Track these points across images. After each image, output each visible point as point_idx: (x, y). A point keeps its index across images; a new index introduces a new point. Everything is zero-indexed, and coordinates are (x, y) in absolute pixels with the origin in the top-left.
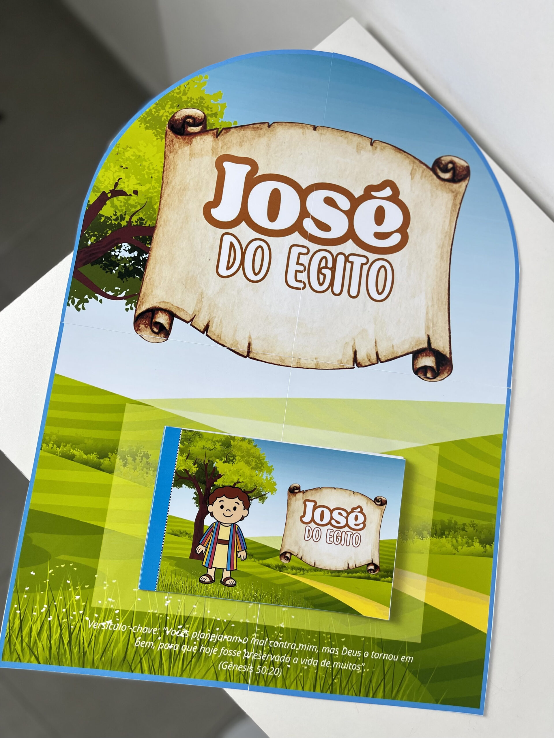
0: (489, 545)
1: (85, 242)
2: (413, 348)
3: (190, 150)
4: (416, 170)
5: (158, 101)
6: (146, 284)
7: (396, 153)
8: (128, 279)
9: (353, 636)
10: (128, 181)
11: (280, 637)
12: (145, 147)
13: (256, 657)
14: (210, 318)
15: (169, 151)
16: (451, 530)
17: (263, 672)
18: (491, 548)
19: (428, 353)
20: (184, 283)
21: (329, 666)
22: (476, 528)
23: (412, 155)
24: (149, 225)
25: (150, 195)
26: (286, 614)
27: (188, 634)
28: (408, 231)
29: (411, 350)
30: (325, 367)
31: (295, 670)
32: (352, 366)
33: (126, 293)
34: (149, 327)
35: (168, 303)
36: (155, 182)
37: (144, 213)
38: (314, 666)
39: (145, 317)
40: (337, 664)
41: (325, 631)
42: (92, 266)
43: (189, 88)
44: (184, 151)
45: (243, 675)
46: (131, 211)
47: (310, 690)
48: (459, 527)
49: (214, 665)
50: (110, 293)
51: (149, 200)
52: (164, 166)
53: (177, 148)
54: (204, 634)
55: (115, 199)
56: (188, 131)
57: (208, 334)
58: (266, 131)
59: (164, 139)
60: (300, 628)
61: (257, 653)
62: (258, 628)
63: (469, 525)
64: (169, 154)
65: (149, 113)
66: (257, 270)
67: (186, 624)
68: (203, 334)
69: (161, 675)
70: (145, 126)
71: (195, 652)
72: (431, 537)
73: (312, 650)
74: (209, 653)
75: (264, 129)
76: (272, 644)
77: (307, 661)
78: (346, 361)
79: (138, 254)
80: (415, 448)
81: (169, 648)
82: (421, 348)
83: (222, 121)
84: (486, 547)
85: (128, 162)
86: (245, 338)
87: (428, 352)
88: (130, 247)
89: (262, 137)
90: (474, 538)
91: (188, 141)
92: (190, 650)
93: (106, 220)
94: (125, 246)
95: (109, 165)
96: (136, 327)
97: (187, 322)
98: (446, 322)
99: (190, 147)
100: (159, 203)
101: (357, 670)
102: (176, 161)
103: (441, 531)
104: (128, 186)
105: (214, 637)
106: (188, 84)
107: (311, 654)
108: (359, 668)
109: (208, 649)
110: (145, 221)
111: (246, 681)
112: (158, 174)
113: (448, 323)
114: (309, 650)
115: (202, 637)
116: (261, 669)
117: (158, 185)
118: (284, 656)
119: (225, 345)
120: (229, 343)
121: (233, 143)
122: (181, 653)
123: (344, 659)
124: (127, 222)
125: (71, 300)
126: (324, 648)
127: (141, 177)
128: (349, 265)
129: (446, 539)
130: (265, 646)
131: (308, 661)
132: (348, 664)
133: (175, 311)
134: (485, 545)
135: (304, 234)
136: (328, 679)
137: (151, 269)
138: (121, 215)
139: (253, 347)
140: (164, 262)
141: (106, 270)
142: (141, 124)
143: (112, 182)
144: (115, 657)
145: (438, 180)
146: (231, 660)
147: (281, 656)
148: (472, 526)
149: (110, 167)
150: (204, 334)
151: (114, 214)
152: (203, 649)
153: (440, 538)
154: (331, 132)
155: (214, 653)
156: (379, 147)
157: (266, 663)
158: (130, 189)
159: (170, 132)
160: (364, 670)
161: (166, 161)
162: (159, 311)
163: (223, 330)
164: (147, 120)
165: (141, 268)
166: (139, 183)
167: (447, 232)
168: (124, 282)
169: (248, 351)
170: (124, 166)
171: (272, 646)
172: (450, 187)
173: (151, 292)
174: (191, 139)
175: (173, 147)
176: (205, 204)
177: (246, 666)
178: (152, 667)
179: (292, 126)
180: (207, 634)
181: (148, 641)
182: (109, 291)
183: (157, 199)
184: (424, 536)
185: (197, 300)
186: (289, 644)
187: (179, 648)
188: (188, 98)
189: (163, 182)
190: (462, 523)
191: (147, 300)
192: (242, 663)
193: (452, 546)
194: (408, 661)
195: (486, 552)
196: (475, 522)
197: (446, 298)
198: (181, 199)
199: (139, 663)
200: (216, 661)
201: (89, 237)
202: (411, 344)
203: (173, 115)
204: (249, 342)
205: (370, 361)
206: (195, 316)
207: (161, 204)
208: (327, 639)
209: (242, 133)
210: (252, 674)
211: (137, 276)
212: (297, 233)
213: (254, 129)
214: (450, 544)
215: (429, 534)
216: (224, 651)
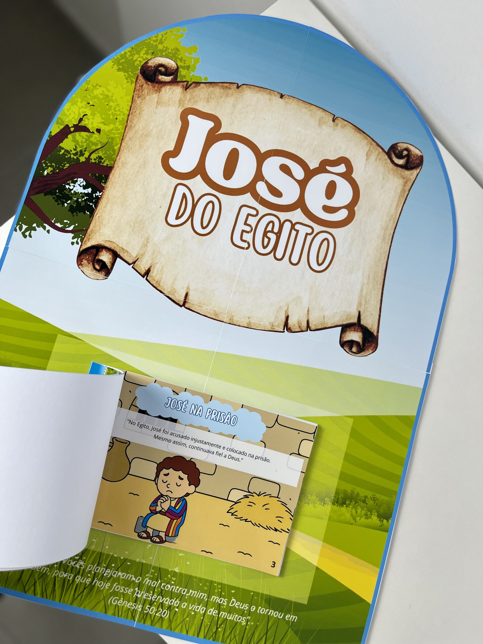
0: (386, 520)
1: (41, 172)
2: (342, 321)
3: (158, 98)
4: (372, 151)
5: (134, 45)
6: (95, 221)
7: (356, 132)
8: (79, 214)
9: (243, 589)
10: (93, 119)
11: (173, 581)
12: (115, 88)
13: (146, 597)
14: (153, 263)
15: (137, 96)
16: (352, 501)
17: (151, 612)
18: (388, 523)
20: (132, 225)
21: (215, 615)
22: (377, 502)
23: (371, 136)
24: (107, 164)
25: (112, 135)
26: (182, 560)
27: (83, 566)
28: (356, 208)
29: (341, 323)
30: (256, 327)
31: (182, 614)
32: (282, 330)
33: (74, 227)
34: (91, 263)
35: (114, 243)
36: (119, 123)
37: (104, 152)
38: (201, 613)
39: (89, 253)
40: (224, 614)
41: (217, 581)
42: (45, 195)
43: (166, 38)
44: (152, 98)
45: (131, 611)
46: (91, 148)
47: (194, 636)
48: (360, 499)
49: (105, 598)
50: (59, 225)
51: (110, 140)
52: (130, 110)
53: (146, 94)
54: (100, 568)
55: (77, 134)
56: (159, 79)
57: (148, 278)
58: (234, 92)
59: (134, 83)
60: (193, 575)
61: (148, 593)
62: (152, 569)
63: (370, 498)
64: (137, 98)
65: (124, 56)
66: (205, 224)
67: (83, 556)
68: (142, 278)
69: (53, 600)
70: (118, 68)
71: (88, 583)
72: (332, 504)
73: (202, 598)
74: (102, 587)
75: (233, 89)
76: (164, 587)
77: (195, 608)
78: (277, 324)
79: (91, 191)
80: (330, 417)
81: (63, 576)
82: (351, 322)
83: (193, 75)
84: (383, 521)
85: (96, 100)
86: (183, 288)
87: (357, 327)
88: (85, 183)
89: (230, 96)
90: (373, 511)
91: (157, 89)
92: (84, 581)
93: (66, 153)
94: (80, 181)
95: (76, 100)
96: (79, 261)
97: (130, 264)
98: (378, 301)
99: (159, 95)
100: (120, 144)
101: (242, 622)
102: (142, 106)
103: (343, 500)
104: (92, 123)
105: (109, 572)
106: (166, 34)
107: (200, 602)
108: (244, 621)
109: (101, 583)
110: (103, 160)
111: (133, 618)
112: (122, 117)
113: (380, 302)
114: (199, 597)
115: (97, 570)
116: (149, 609)
117: (122, 127)
118: (174, 599)
119: (163, 291)
120: (167, 291)
121: (201, 99)
122: (74, 583)
123: (231, 610)
124: (85, 158)
125: (19, 226)
126: (213, 597)
127: (106, 117)
128: (294, 233)
129: (346, 508)
130: (157, 588)
131: (197, 607)
132: (234, 615)
133: (119, 252)
134: (382, 519)
135: (256, 196)
136: (213, 627)
137: (103, 207)
138: (81, 151)
139: (190, 297)
140: (116, 202)
141: (58, 202)
142: (114, 65)
144: (9, 577)
145: (391, 164)
146: (122, 596)
147: (171, 599)
148: (372, 499)
149: (77, 101)
150: (144, 278)
151: (74, 149)
152: (96, 582)
154: (297, 103)
155: (106, 587)
156: (340, 124)
157: (155, 604)
158: (94, 127)
159: (141, 78)
160: (249, 623)
161: (133, 105)
162: (104, 250)
163: (164, 276)
164: (121, 62)
165: (92, 205)
166: (103, 122)
167: (392, 215)
168: (73, 216)
169: (184, 301)
170: (91, 103)
172: (402, 173)
173: (99, 229)
174: (160, 87)
175: (142, 92)
176: (165, 153)
178: (45, 592)
179: (260, 91)
180: (102, 569)
182: (58, 223)
183: (118, 141)
184: (325, 503)
185: (143, 244)
186: (180, 589)
187: (73, 577)
189: (127, 125)
190: (364, 495)
191: (94, 237)
192: (132, 601)
193: (351, 516)
194: (292, 620)
195: (382, 526)
196: (376, 496)
197: (382, 279)
198: (142, 144)
199: (33, 585)
200: (108, 595)
201: (46, 167)
202: (342, 317)
203: (146, 61)
204: (187, 292)
205: (300, 328)
206: (138, 259)
207: (122, 146)
208: (217, 589)
209: (211, 89)
210: (140, 612)
211: (87, 212)
212: (249, 194)
213: (223, 88)
214: (349, 514)
215: (331, 501)
216: (117, 587)
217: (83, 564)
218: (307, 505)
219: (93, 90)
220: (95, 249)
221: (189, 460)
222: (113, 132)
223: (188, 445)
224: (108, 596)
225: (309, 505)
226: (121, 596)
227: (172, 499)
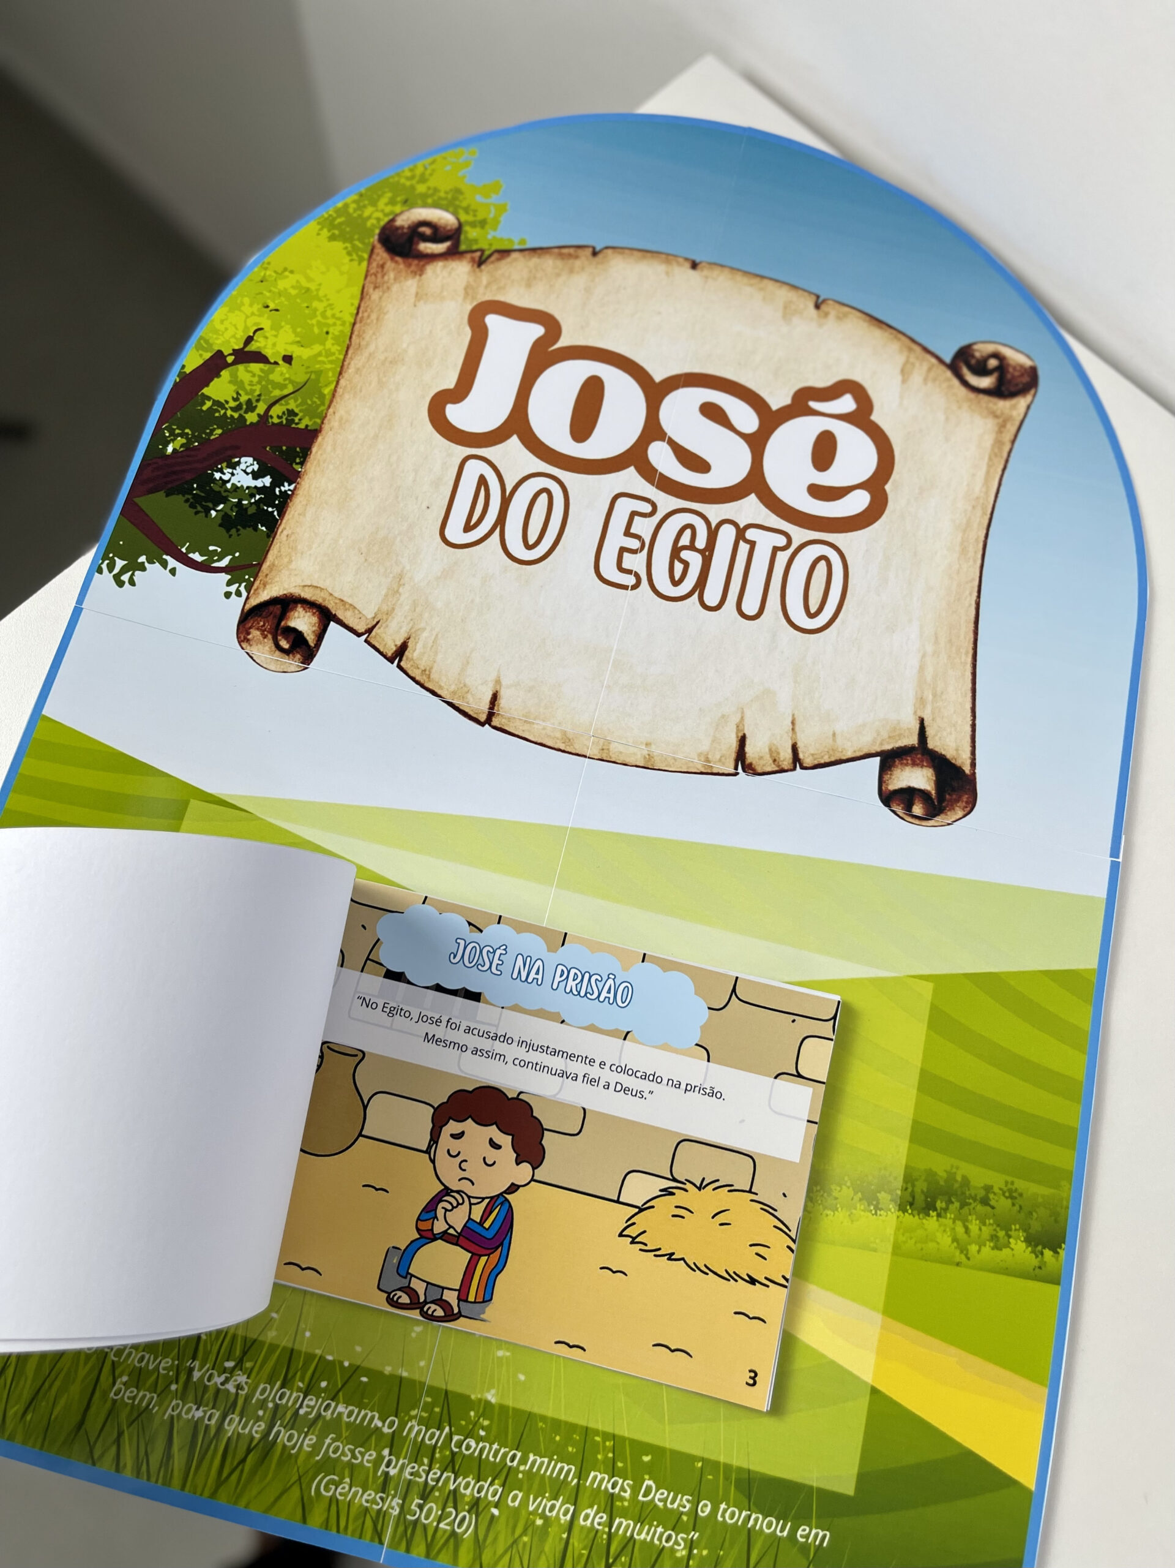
0: (1050, 1249)
1: (160, 447)
2: (881, 744)
3: (418, 287)
4: (913, 364)
5: (365, 189)
6: (279, 545)
7: (872, 327)
8: (242, 531)
9: (675, 1453)
10: (276, 336)
11: (483, 1428)
12: (323, 273)
13: (412, 1474)
14: (413, 630)
15: (372, 286)
16: (953, 1200)
17: (427, 1518)
18: (1057, 1259)
19: (919, 759)
20: (364, 550)
21: (600, 1528)
22: (1019, 1201)
23: (909, 334)
24: (307, 426)
25: (317, 366)
26: (504, 1368)
27: (246, 1388)
28: (888, 487)
29: (877, 748)
30: (666, 766)
31: (511, 1525)
32: (732, 771)
33: (231, 559)
34: (270, 636)
35: (322, 589)
36: (334, 342)
37: (300, 401)
38: (562, 1522)
39: (264, 613)
40: (624, 1525)
41: (600, 1428)
42: (167, 495)
44: (405, 288)
45: (371, 1517)
46: (272, 395)
48: (973, 1194)
49: (302, 1480)
50: (197, 557)
51: (313, 376)
52: (357, 313)
53: (392, 281)
54: (288, 1393)
55: (241, 368)
56: (419, 250)
57: (402, 664)
58: (586, 264)
59: (365, 264)
60: (536, 1410)
61: (415, 1462)
62: (427, 1395)
63: (1000, 1192)
64: (371, 290)
65: (343, 211)
66: (532, 539)
67: (245, 1358)
68: (389, 663)
69: (164, 1484)
70: (329, 234)
71: (257, 1436)
72: (899, 1210)
73: (562, 1477)
74: (293, 1447)
75: (583, 258)
76: (459, 1444)
77: (545, 1506)
78: (718, 757)
79: (271, 483)
80: (872, 981)
81: (193, 1416)
82: (903, 745)
83: (494, 237)
84: (1042, 1254)
85: (283, 299)
86: (485, 683)
87: (919, 756)
88: (256, 467)
89: (578, 273)
90: (1013, 1227)
91: (416, 271)
92: (247, 1431)
93: (215, 407)
94: (246, 463)
95: (238, 302)
96: (242, 633)
97: (359, 635)
98: (966, 694)
99: (419, 281)
100: (335, 383)
101: (676, 1547)
102: (384, 304)
103: (926, 1197)
104: (274, 345)
105: (312, 1403)
106: (432, 163)
107: (557, 1488)
108: (683, 1544)
109: (290, 1434)
110: (298, 417)
111: (378, 1535)
112: (341, 328)
113: (970, 694)
114: (554, 1475)
115: (280, 1399)
116: (421, 1510)
117: (339, 348)
118: (486, 1482)
119: (439, 692)
120: (447, 689)
121: (513, 281)
122: (221, 1437)
123: (644, 1514)
124: (259, 415)
125: (107, 562)
126: (592, 1474)
127: (304, 331)
128: (744, 548)
129: (938, 1220)
130: (439, 1447)
131: (549, 1505)
132: (653, 1529)
133: (335, 609)
134: (1040, 1248)
135: (649, 473)
136: (595, 1563)
137: (296, 514)
138: (249, 402)
139: (503, 703)
140: (326, 503)
141: (195, 507)
142: (321, 229)
143: (242, 334)
144: (56, 1418)
145: (962, 388)
146: (347, 1472)
147: (478, 1482)
148: (1007, 1194)
149: (242, 304)
150: (392, 663)
151: (233, 398)
152: (278, 1433)
153: (921, 1216)
154: (730, 276)
155: (305, 1448)
156: (833, 314)
157: (437, 1494)
158: (278, 352)
159: (380, 251)
160: (695, 1551)
161: (362, 305)
162: (299, 605)
163: (440, 657)
164: (336, 222)
165: (273, 512)
166: (298, 342)
167: (978, 498)
168: (230, 536)
169: (489, 712)
170: (272, 306)
171: (457, 1450)
172: (991, 405)
173: (288, 562)
174: (423, 265)
175: (383, 277)
176: (436, 394)
177: (384, 1495)
178: (145, 1462)
179: (643, 258)
180: (295, 1395)
181: (145, 1391)
182: (194, 553)
183: (331, 376)
184: (880, 1206)
185: (389, 589)
186: (503, 1450)
187: (217, 1420)
188: (429, 188)
189: (351, 344)
190: (982, 1185)
191: (277, 579)
192: (374, 1486)
193: (953, 1242)
194: (815, 1542)
195: (1043, 1268)
196: (1016, 1185)
197: (969, 640)
198: (384, 379)
199: (114, 1443)
200: (310, 1469)
201: (172, 438)
202: (878, 734)
203: (391, 217)
204: (495, 691)
205: (776, 763)
206: (378, 622)
207: (339, 387)
208: (603, 1450)
209: (535, 261)
210: (396, 1519)
211: (262, 526)
212: (632, 469)
213: (561, 256)
214: (948, 1236)
215: (896, 1203)
216: (334, 1445)
217: (246, 1383)
218: (832, 1213)
219: (275, 280)
220: (279, 604)
221: (515, 1096)
222: (320, 359)
223: (509, 1059)
224: (310, 1474)
225: (836, 1212)
226: (344, 1474)
227: (473, 1201)
